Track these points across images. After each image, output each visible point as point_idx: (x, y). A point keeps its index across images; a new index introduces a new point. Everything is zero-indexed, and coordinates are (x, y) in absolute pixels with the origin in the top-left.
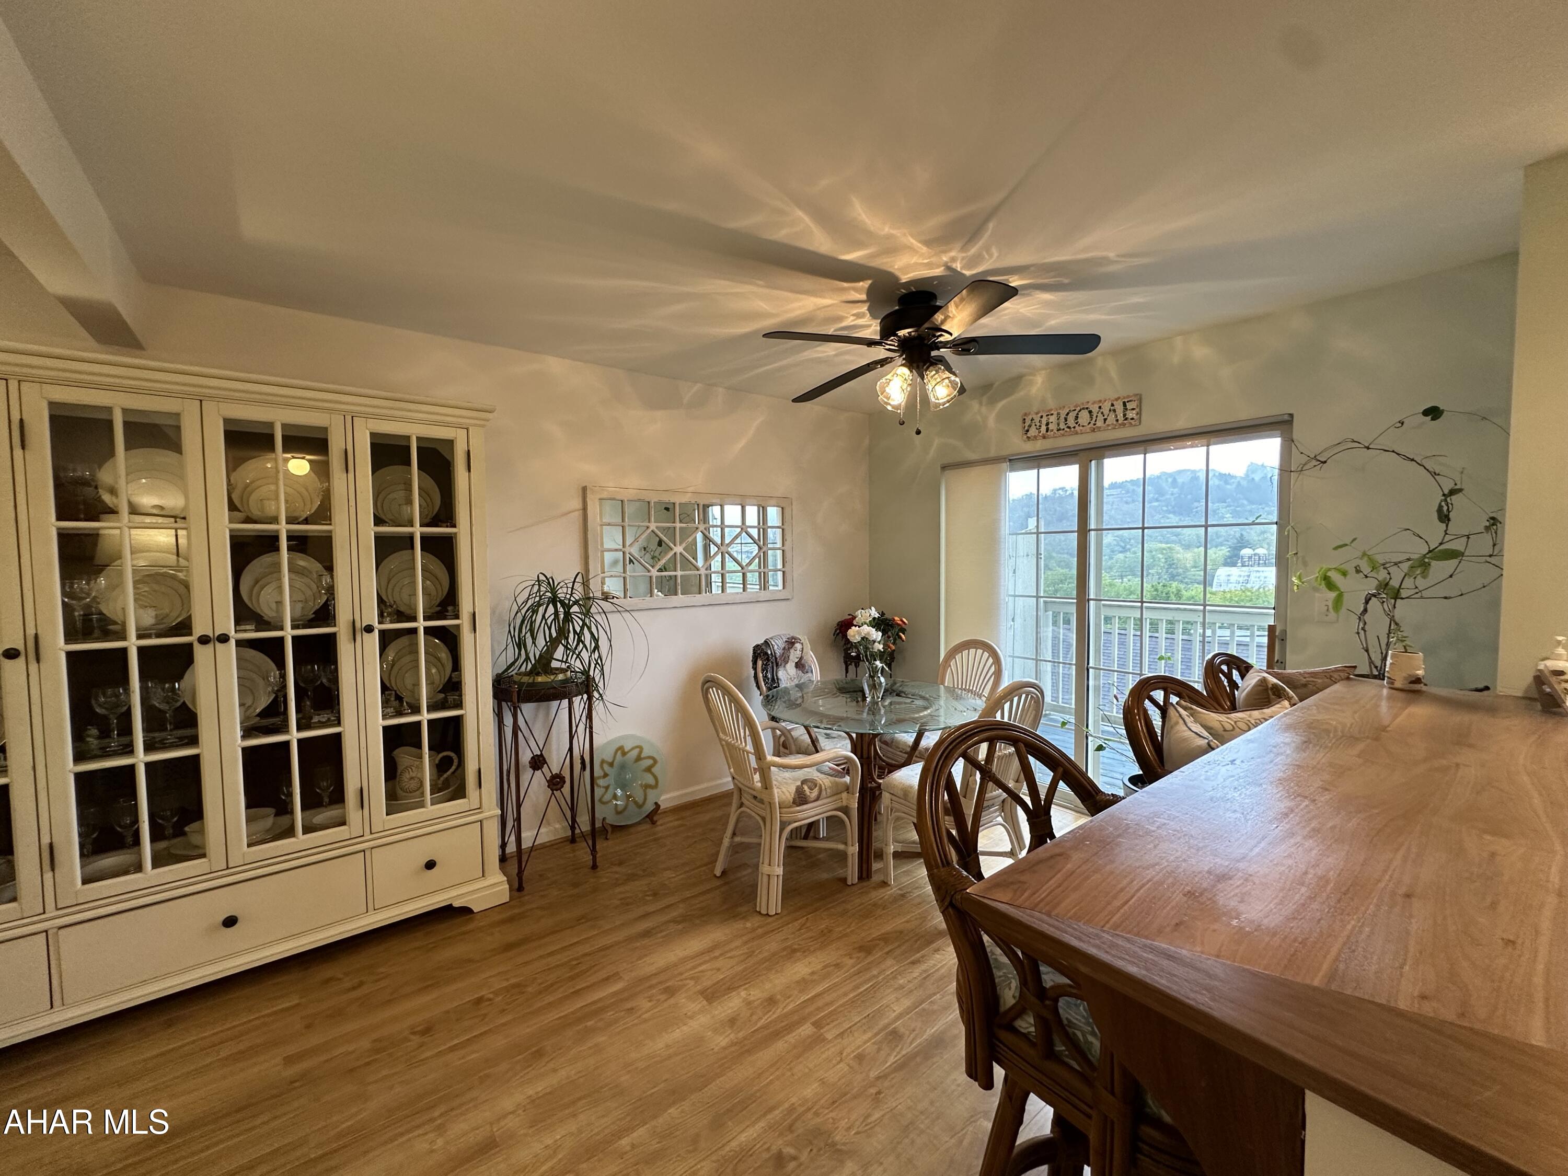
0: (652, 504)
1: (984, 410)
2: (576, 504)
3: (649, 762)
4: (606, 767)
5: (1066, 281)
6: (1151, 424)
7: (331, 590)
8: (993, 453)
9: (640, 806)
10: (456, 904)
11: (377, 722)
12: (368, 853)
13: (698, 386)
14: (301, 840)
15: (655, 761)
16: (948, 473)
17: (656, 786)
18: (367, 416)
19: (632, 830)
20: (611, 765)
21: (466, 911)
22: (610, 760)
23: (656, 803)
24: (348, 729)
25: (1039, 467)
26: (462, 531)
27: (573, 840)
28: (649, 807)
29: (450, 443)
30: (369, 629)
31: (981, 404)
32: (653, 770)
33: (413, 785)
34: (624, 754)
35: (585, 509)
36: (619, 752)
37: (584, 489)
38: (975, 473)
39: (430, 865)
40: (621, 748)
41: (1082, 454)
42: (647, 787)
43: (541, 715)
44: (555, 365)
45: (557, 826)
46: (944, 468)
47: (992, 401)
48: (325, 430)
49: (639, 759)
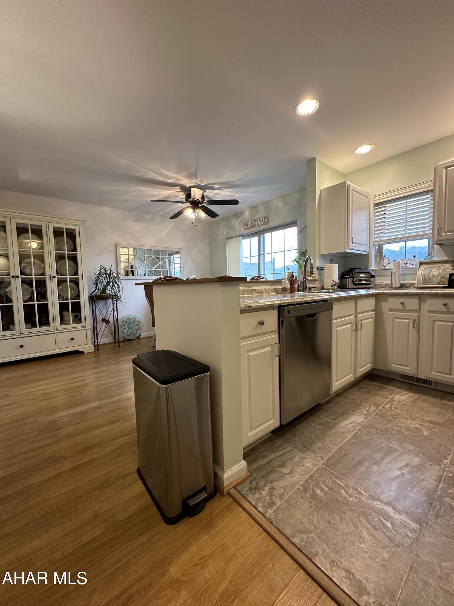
0: (137, 249)
1: (236, 221)
2: (114, 248)
3: (137, 323)
4: (124, 323)
5: (229, 186)
6: (272, 224)
7: (44, 268)
8: (238, 234)
9: (135, 335)
10: (80, 350)
11: (57, 301)
12: (56, 334)
13: (151, 215)
14: (38, 329)
15: (139, 323)
16: (228, 240)
17: (140, 329)
18: (52, 223)
19: (133, 341)
20: (126, 322)
21: (82, 352)
22: (125, 321)
23: (140, 334)
24: (49, 302)
25: (250, 237)
26: (78, 253)
27: (115, 342)
28: (138, 335)
29: (74, 230)
30: (54, 277)
31: (235, 220)
32: (139, 325)
33: (68, 320)
34: (130, 320)
35: (116, 250)
36: (128, 319)
37: (116, 245)
38: (234, 239)
39: (72, 339)
40: (129, 318)
41: (258, 233)
42: (137, 330)
43: (105, 308)
44: (106, 209)
45: (111, 339)
46: (227, 239)
47: (237, 219)
48: (41, 226)
49: (134, 321)
